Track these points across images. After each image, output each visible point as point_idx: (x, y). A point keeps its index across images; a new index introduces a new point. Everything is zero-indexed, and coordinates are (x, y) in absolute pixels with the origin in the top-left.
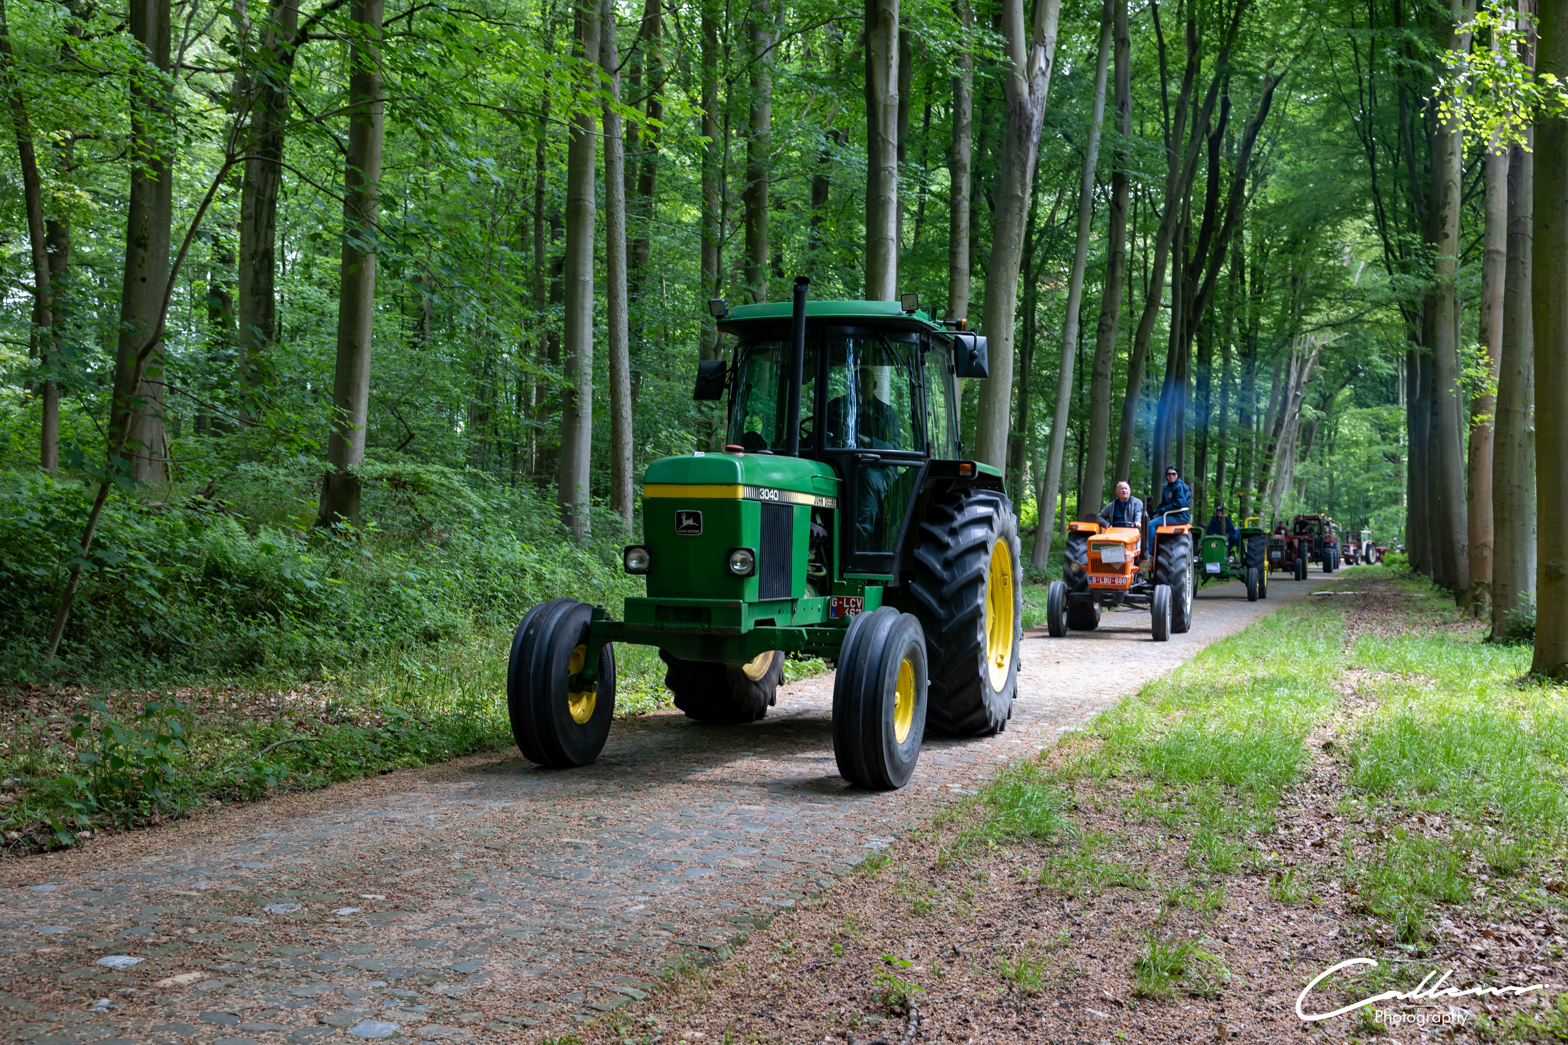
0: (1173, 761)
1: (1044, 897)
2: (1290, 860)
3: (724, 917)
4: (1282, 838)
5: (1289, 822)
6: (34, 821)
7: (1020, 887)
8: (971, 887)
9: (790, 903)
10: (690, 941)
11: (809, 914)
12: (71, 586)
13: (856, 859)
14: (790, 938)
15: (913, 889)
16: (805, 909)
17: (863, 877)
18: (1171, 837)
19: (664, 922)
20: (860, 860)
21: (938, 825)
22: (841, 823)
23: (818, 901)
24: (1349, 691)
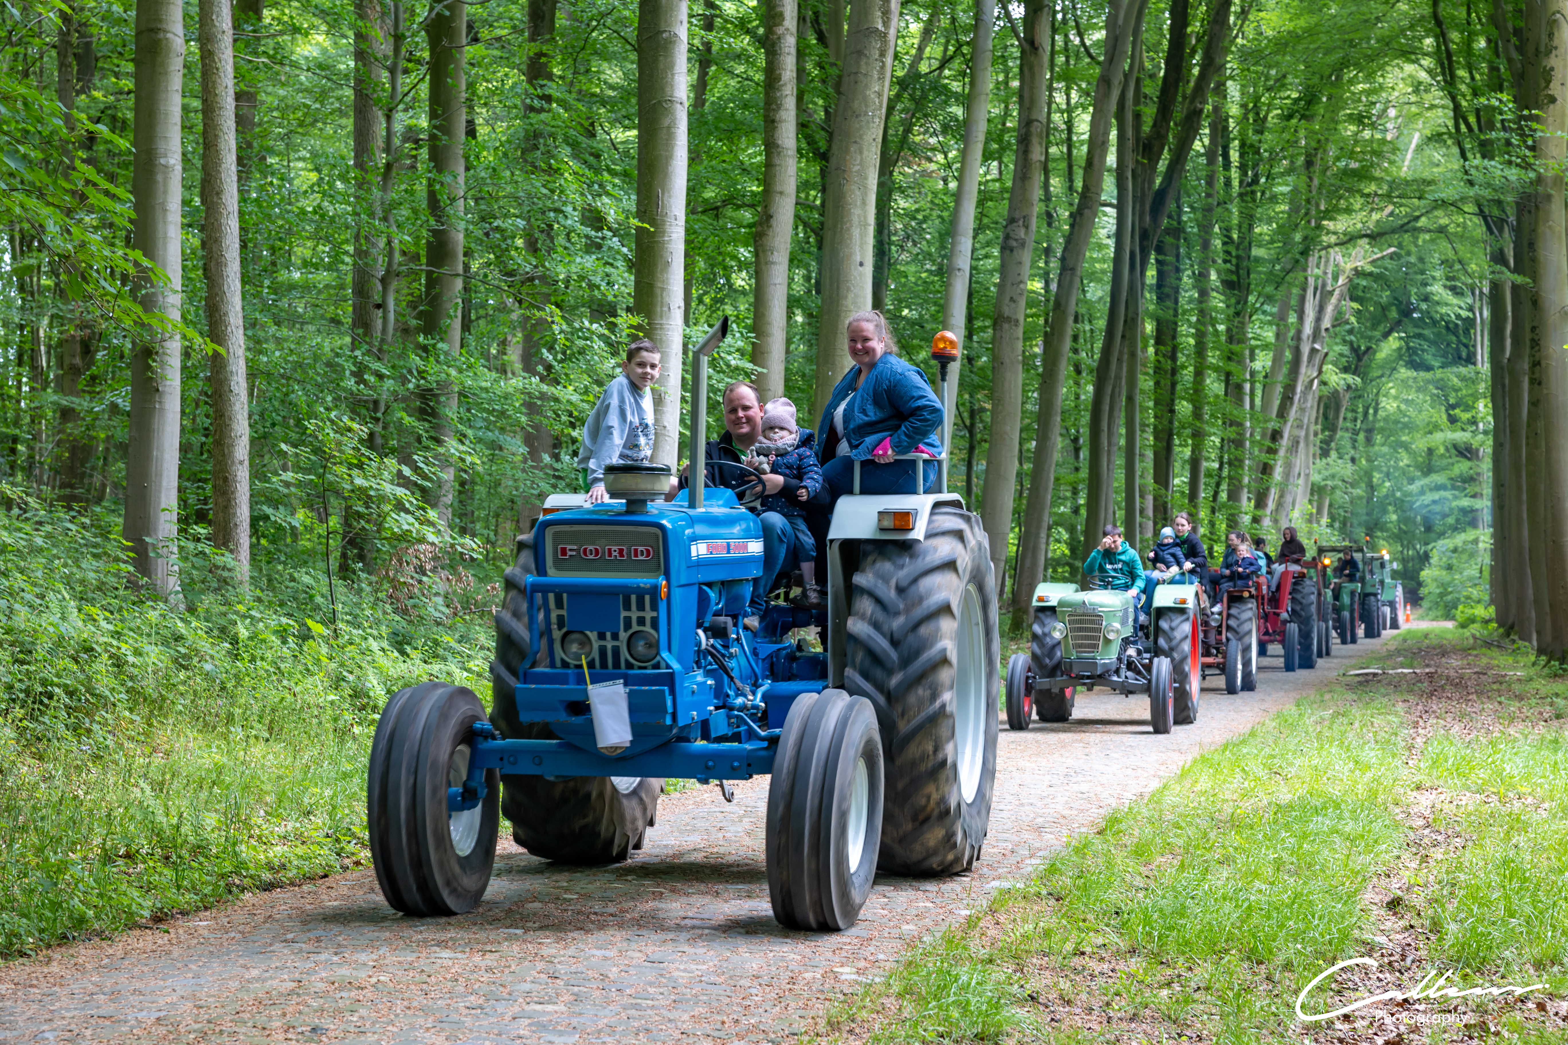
21: (834, 1026)
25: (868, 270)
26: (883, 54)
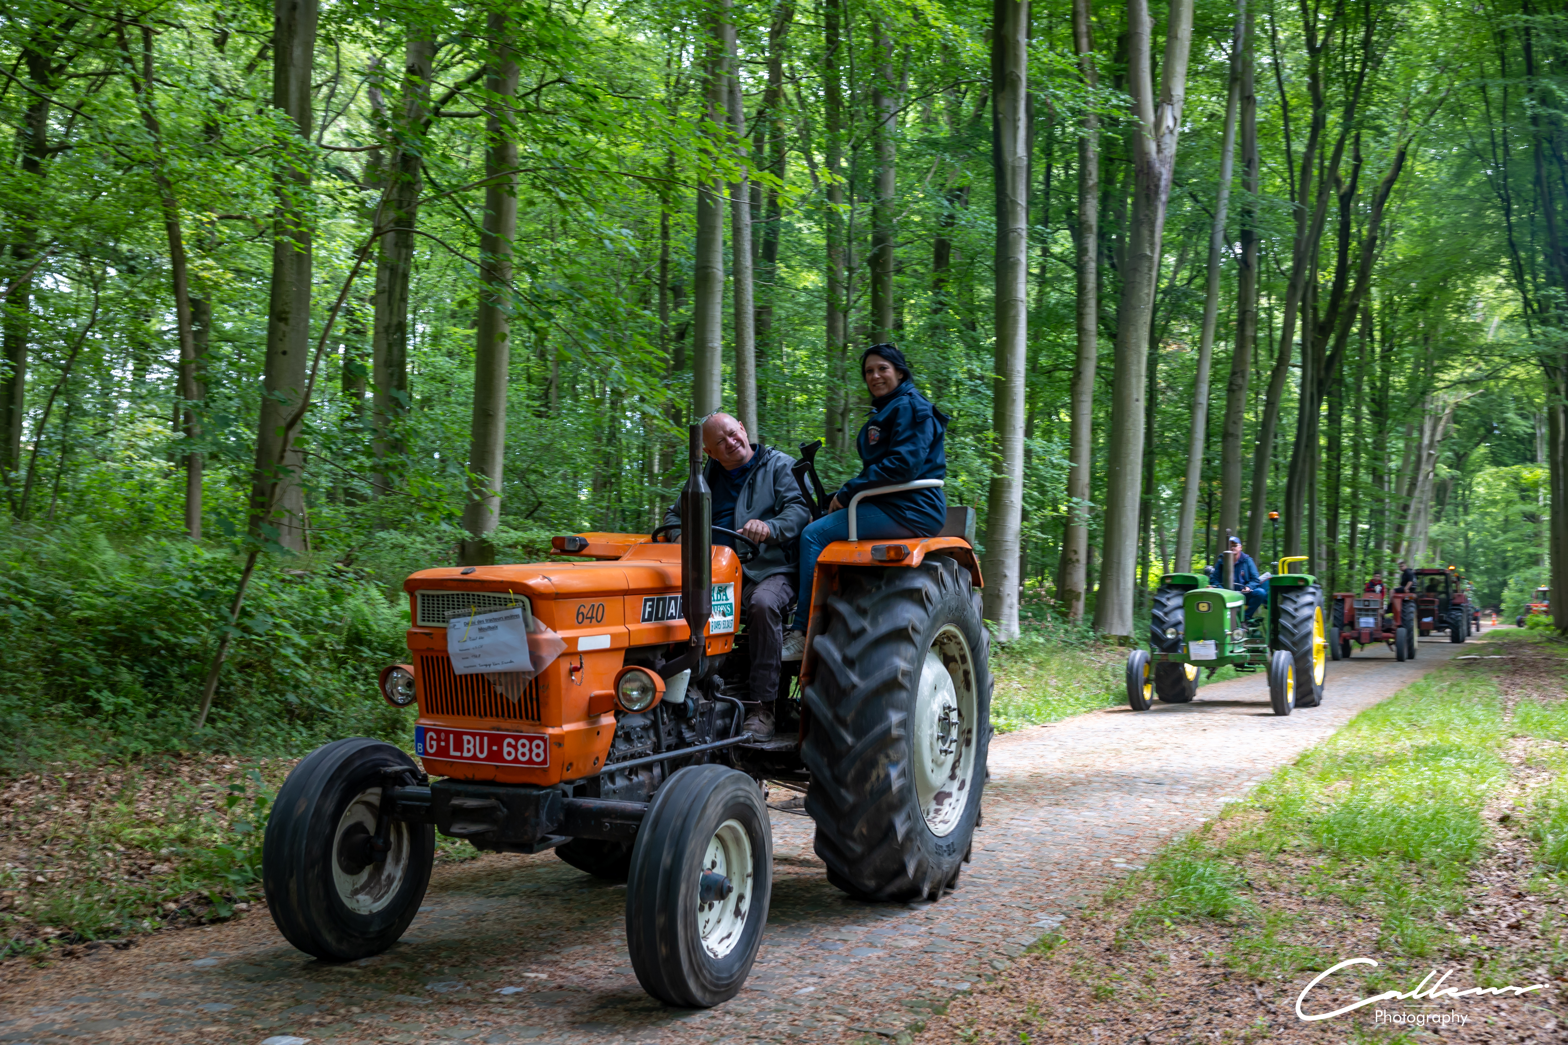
0: (1346, 835)
1: (1232, 982)
2: (1487, 942)
3: (899, 1001)
4: (1474, 918)
5: (1477, 901)
6: (191, 892)
7: (1204, 970)
8: (1153, 970)
9: (966, 986)
10: (867, 1026)
11: (986, 998)
12: (219, 654)
13: (1028, 939)
14: (970, 1024)
15: (1091, 972)
16: (982, 992)
17: (1037, 959)
18: (1357, 917)
19: (837, 1006)
20: (1032, 940)
21: (1108, 903)
22: (1006, 900)
23: (993, 985)
24: (1517, 761)
25: (1142, 404)
26: (1150, 269)
